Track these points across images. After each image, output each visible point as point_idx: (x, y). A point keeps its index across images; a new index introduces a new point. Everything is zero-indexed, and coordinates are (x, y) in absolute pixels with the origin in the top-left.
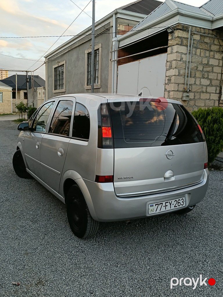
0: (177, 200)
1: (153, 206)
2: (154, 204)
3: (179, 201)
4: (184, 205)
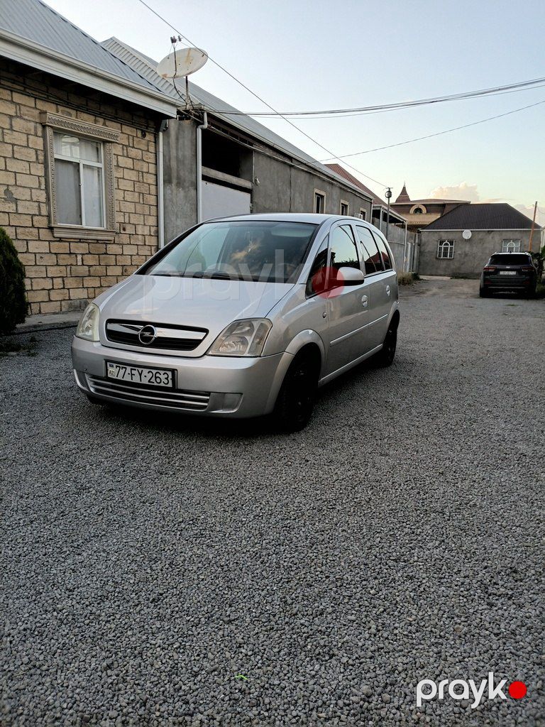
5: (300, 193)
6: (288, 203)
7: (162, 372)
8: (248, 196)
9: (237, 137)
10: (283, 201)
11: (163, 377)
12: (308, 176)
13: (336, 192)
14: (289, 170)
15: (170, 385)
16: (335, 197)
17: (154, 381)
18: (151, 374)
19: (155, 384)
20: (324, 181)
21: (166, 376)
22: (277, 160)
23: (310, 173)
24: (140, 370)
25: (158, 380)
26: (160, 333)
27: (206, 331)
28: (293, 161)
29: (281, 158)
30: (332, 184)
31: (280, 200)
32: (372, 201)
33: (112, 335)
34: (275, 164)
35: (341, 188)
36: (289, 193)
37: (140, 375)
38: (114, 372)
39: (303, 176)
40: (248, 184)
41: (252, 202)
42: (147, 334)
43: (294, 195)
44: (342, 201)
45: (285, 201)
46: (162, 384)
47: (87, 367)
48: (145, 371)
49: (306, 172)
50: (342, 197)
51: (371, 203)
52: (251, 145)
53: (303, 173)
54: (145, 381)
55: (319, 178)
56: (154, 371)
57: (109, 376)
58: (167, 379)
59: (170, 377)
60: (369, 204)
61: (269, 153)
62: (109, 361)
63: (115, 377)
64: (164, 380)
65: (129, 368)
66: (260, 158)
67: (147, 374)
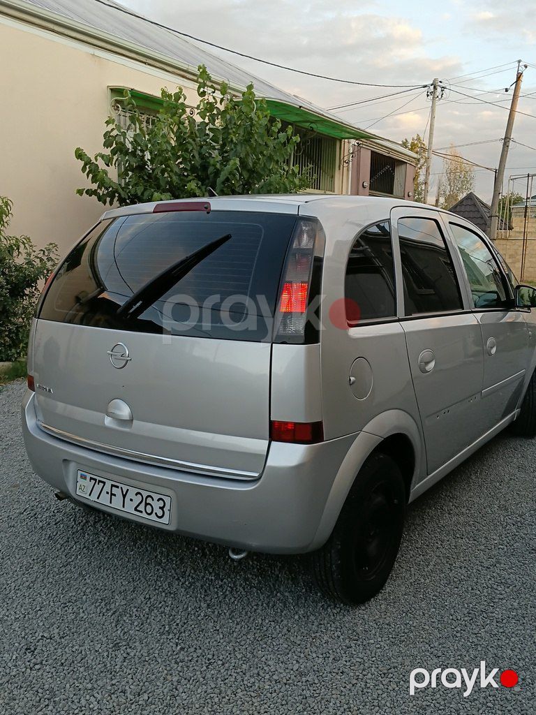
0: (145, 494)
1: (85, 478)
2: (89, 476)
3: (149, 500)
4: (165, 520)
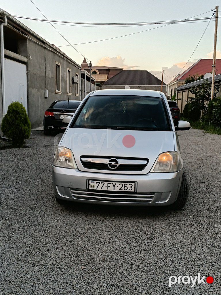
5: (50, 64)
6: (44, 70)
7: (128, 184)
8: (25, 66)
9: (19, 30)
10: (42, 69)
11: (129, 186)
12: (52, 54)
13: (65, 63)
14: (44, 51)
15: (133, 190)
16: (65, 66)
17: (123, 189)
18: (121, 185)
19: (124, 190)
20: (59, 57)
21: (131, 186)
22: (39, 45)
23: (54, 52)
24: (114, 183)
25: (126, 188)
26: (121, 162)
27: (147, 160)
28: (46, 45)
29: (41, 44)
30: (63, 59)
31: (40, 68)
32: (81, 69)
33: (87, 165)
34: (38, 47)
35: (67, 61)
36: (44, 64)
37: (114, 186)
38: (94, 186)
39: (51, 54)
40: (25, 59)
41: (27, 70)
42: (113, 163)
43: (47, 66)
44: (68, 69)
45: (43, 69)
46: (128, 190)
47: (72, 184)
48: (118, 184)
49: (52, 52)
50: (68, 66)
51: (80, 69)
52: (26, 35)
53: (50, 52)
54: (117, 189)
55: (57, 55)
56: (123, 184)
57: (90, 188)
58: (131, 187)
59: (134, 186)
60: (79, 70)
61: (35, 40)
62: (89, 179)
63: (95, 189)
64: (129, 188)
65: (106, 183)
66: (31, 43)
67: (118, 186)
